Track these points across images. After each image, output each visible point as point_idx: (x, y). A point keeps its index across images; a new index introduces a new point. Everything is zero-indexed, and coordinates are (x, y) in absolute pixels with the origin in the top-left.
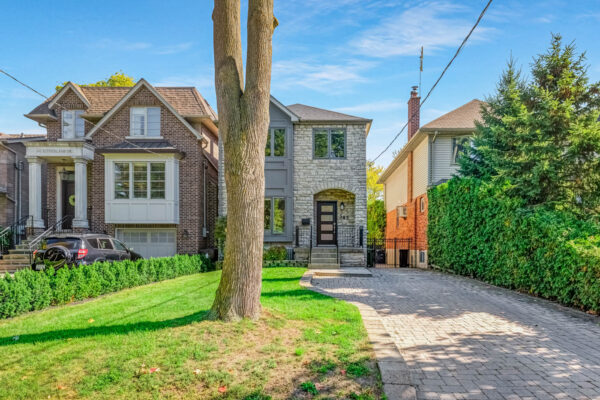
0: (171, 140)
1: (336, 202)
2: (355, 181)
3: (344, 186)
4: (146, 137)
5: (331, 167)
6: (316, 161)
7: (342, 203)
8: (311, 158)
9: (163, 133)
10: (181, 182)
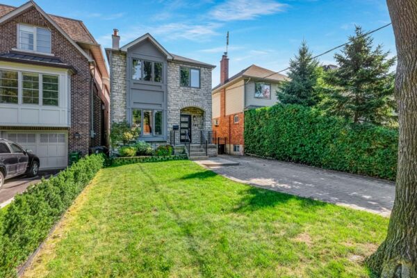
0: (63, 58)
1: (190, 116)
2: (205, 103)
3: (199, 105)
4: (35, 51)
5: (192, 93)
6: (182, 88)
7: (194, 117)
8: (178, 85)
9: (53, 50)
10: (73, 93)
